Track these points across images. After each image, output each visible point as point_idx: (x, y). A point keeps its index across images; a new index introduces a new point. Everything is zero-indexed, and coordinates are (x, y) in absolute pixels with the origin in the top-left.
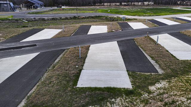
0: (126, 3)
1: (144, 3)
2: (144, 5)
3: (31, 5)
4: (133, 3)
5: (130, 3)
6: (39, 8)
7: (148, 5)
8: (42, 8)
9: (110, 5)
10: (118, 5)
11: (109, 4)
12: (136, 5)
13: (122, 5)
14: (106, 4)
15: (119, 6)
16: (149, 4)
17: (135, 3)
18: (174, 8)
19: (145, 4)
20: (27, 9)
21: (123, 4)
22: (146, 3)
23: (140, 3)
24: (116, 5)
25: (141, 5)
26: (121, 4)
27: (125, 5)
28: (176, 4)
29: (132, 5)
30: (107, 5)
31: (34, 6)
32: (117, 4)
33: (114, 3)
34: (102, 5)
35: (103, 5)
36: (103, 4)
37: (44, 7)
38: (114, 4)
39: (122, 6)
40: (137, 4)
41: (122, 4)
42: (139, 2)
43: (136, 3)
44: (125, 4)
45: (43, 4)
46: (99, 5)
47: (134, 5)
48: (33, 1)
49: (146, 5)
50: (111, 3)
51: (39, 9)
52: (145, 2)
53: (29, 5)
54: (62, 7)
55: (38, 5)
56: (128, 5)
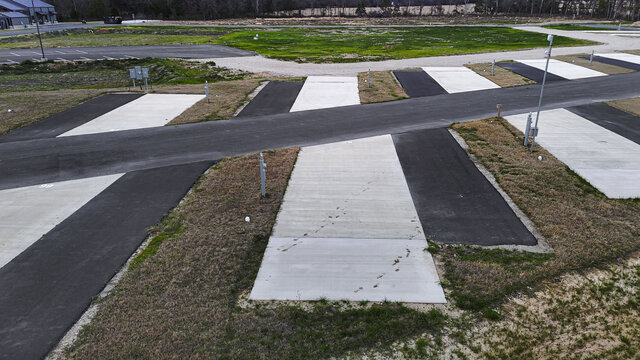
0: (377, 9)
1: (440, 9)
2: (441, 15)
4: (401, 9)
5: (393, 8)
6: (16, 27)
7: (456, 14)
9: (324, 15)
10: (350, 16)
11: (317, 12)
12: (415, 15)
13: (365, 15)
14: (308, 12)
15: (355, 17)
16: (459, 10)
18: (516, 28)
19: (445, 13)
21: (368, 10)
22: (448, 9)
23: (427, 10)
24: (342, 15)
25: (430, 15)
26: (361, 14)
27: (374, 15)
28: (548, 10)
29: (399, 15)
30: (312, 16)
32: (348, 11)
33: (334, 7)
34: (296, 16)
35: (299, 15)
36: (296, 12)
37: (57, 23)
38: (335, 11)
39: (363, 17)
40: (417, 12)
41: (364, 12)
44: (377, 13)
45: (53, 10)
46: (283, 16)
47: (406, 14)
49: (449, 16)
50: (323, 6)
52: (444, 7)
56: (387, 15)
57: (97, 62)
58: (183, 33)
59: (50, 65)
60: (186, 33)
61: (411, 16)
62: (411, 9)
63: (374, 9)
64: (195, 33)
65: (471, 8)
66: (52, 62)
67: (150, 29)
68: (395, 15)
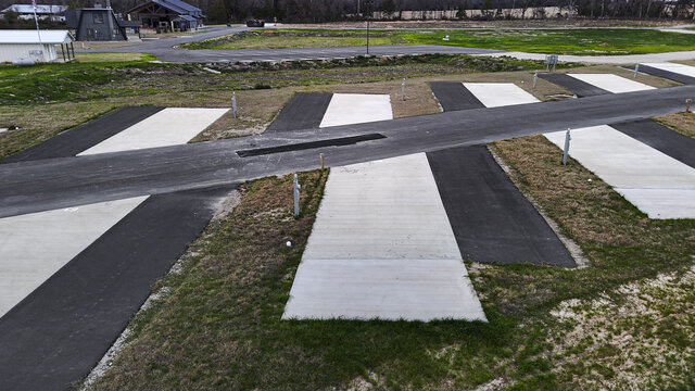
0: (478, 12)
1: (543, 12)
2: (544, 18)
3: (167, 19)
4: (504, 12)
5: (496, 11)
7: (560, 17)
9: (424, 19)
10: (452, 19)
11: (418, 14)
12: (517, 19)
13: (467, 19)
14: (407, 14)
15: (456, 20)
16: (563, 13)
17: (513, 11)
19: (548, 16)
20: (158, 33)
21: (469, 13)
22: (551, 11)
23: (529, 12)
24: (444, 18)
25: (532, 18)
26: (461, 16)
27: (476, 19)
29: (501, 18)
30: (412, 20)
31: (177, 20)
32: (449, 14)
33: (435, 10)
34: (395, 19)
35: (399, 18)
36: (397, 14)
38: (436, 14)
39: (465, 20)
40: (520, 15)
41: (465, 15)
42: (524, 7)
43: (516, 12)
44: (478, 16)
45: (201, 13)
46: (383, 19)
47: (509, 18)
48: (170, 4)
49: (552, 18)
50: (425, 10)
51: (193, 33)
52: (546, 9)
53: (160, 19)
54: (266, 25)
55: (189, 18)
56: (488, 19)
61: (514, 19)
63: (474, 12)
68: (497, 19)
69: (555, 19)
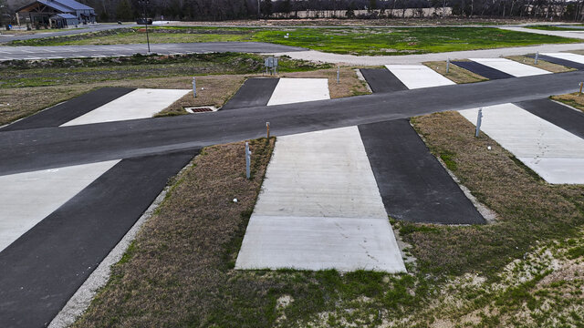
0: (365, 12)
1: (421, 12)
2: (422, 17)
4: (387, 12)
5: (379, 11)
6: (70, 27)
7: (435, 16)
8: (89, 24)
9: (317, 17)
10: (341, 18)
11: (311, 14)
12: (398, 17)
13: (355, 17)
14: (303, 14)
15: (345, 19)
16: (438, 13)
17: (395, 11)
18: (502, 28)
19: (425, 15)
20: (29, 29)
21: (356, 12)
22: (428, 12)
23: (409, 12)
24: (334, 17)
25: (412, 17)
26: (350, 16)
27: (361, 17)
28: (519, 14)
29: (384, 17)
30: (306, 18)
31: (55, 18)
32: (338, 13)
33: (327, 10)
34: (291, 18)
35: (296, 17)
36: (293, 14)
37: (96, 23)
38: (327, 14)
39: (352, 18)
40: (401, 14)
41: (353, 14)
42: (404, 7)
43: (397, 13)
44: (364, 15)
45: (93, 12)
46: (282, 18)
47: (391, 16)
48: (57, 3)
49: (428, 17)
50: (318, 9)
51: (70, 30)
52: (424, 10)
54: (154, 23)
55: (68, 16)
56: (373, 17)
57: (190, 56)
58: (213, 33)
59: (155, 57)
60: (216, 32)
61: (395, 18)
62: (395, 12)
63: (362, 12)
64: (224, 33)
65: (449, 10)
66: (156, 55)
67: (183, 29)
68: (380, 17)
69: (431, 18)
